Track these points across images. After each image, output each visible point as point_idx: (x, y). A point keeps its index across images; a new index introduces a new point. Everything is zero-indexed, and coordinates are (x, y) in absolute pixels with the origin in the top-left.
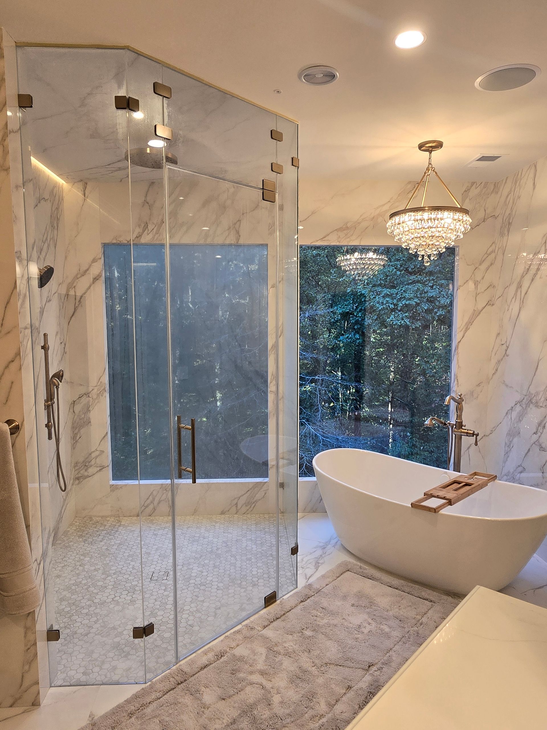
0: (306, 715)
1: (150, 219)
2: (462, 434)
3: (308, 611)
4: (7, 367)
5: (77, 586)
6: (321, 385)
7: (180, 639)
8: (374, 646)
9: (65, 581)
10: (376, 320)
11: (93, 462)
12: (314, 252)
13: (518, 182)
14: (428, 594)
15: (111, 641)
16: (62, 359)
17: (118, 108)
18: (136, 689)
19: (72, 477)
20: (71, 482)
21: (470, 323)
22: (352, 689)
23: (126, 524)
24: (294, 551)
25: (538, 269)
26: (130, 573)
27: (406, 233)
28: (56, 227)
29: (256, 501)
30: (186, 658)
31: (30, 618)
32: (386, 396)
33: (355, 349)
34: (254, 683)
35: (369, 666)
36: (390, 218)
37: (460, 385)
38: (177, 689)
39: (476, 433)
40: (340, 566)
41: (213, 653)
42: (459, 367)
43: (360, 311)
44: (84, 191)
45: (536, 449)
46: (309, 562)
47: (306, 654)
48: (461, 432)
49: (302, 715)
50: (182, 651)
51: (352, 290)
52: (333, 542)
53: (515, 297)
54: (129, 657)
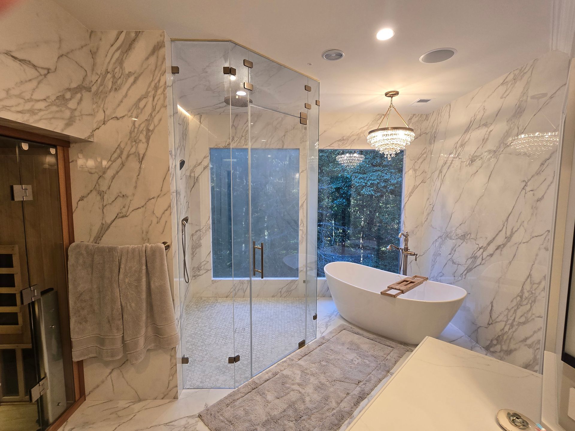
0: (325, 408)
1: (235, 135)
2: (408, 254)
3: (323, 351)
4: (164, 213)
5: (195, 335)
6: (324, 228)
7: (253, 365)
8: (361, 371)
9: (189, 331)
10: (354, 192)
11: (202, 268)
12: (321, 154)
13: (440, 114)
14: (390, 343)
15: (215, 365)
16: (187, 210)
17: (224, 74)
18: (230, 391)
19: (191, 275)
20: (191, 278)
21: (412, 192)
22: (350, 394)
23: (221, 302)
24: (315, 317)
25: (451, 163)
26: (223, 328)
27: (378, 142)
28: (185, 139)
29: (292, 290)
30: (256, 375)
31: (173, 350)
32: (359, 234)
33: (343, 208)
34: (295, 390)
35: (359, 382)
36: (369, 134)
37: (406, 227)
38: (252, 392)
39: (416, 254)
40: (339, 327)
41: (271, 373)
42: (405, 217)
43: (346, 187)
44: (200, 120)
45: (450, 263)
46: (322, 324)
47: (323, 375)
48: (407, 253)
49: (323, 408)
50: (254, 372)
51: (341, 175)
52: (335, 313)
53: (438, 178)
54: (225, 374)
